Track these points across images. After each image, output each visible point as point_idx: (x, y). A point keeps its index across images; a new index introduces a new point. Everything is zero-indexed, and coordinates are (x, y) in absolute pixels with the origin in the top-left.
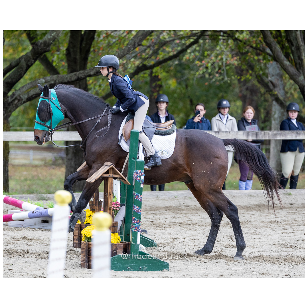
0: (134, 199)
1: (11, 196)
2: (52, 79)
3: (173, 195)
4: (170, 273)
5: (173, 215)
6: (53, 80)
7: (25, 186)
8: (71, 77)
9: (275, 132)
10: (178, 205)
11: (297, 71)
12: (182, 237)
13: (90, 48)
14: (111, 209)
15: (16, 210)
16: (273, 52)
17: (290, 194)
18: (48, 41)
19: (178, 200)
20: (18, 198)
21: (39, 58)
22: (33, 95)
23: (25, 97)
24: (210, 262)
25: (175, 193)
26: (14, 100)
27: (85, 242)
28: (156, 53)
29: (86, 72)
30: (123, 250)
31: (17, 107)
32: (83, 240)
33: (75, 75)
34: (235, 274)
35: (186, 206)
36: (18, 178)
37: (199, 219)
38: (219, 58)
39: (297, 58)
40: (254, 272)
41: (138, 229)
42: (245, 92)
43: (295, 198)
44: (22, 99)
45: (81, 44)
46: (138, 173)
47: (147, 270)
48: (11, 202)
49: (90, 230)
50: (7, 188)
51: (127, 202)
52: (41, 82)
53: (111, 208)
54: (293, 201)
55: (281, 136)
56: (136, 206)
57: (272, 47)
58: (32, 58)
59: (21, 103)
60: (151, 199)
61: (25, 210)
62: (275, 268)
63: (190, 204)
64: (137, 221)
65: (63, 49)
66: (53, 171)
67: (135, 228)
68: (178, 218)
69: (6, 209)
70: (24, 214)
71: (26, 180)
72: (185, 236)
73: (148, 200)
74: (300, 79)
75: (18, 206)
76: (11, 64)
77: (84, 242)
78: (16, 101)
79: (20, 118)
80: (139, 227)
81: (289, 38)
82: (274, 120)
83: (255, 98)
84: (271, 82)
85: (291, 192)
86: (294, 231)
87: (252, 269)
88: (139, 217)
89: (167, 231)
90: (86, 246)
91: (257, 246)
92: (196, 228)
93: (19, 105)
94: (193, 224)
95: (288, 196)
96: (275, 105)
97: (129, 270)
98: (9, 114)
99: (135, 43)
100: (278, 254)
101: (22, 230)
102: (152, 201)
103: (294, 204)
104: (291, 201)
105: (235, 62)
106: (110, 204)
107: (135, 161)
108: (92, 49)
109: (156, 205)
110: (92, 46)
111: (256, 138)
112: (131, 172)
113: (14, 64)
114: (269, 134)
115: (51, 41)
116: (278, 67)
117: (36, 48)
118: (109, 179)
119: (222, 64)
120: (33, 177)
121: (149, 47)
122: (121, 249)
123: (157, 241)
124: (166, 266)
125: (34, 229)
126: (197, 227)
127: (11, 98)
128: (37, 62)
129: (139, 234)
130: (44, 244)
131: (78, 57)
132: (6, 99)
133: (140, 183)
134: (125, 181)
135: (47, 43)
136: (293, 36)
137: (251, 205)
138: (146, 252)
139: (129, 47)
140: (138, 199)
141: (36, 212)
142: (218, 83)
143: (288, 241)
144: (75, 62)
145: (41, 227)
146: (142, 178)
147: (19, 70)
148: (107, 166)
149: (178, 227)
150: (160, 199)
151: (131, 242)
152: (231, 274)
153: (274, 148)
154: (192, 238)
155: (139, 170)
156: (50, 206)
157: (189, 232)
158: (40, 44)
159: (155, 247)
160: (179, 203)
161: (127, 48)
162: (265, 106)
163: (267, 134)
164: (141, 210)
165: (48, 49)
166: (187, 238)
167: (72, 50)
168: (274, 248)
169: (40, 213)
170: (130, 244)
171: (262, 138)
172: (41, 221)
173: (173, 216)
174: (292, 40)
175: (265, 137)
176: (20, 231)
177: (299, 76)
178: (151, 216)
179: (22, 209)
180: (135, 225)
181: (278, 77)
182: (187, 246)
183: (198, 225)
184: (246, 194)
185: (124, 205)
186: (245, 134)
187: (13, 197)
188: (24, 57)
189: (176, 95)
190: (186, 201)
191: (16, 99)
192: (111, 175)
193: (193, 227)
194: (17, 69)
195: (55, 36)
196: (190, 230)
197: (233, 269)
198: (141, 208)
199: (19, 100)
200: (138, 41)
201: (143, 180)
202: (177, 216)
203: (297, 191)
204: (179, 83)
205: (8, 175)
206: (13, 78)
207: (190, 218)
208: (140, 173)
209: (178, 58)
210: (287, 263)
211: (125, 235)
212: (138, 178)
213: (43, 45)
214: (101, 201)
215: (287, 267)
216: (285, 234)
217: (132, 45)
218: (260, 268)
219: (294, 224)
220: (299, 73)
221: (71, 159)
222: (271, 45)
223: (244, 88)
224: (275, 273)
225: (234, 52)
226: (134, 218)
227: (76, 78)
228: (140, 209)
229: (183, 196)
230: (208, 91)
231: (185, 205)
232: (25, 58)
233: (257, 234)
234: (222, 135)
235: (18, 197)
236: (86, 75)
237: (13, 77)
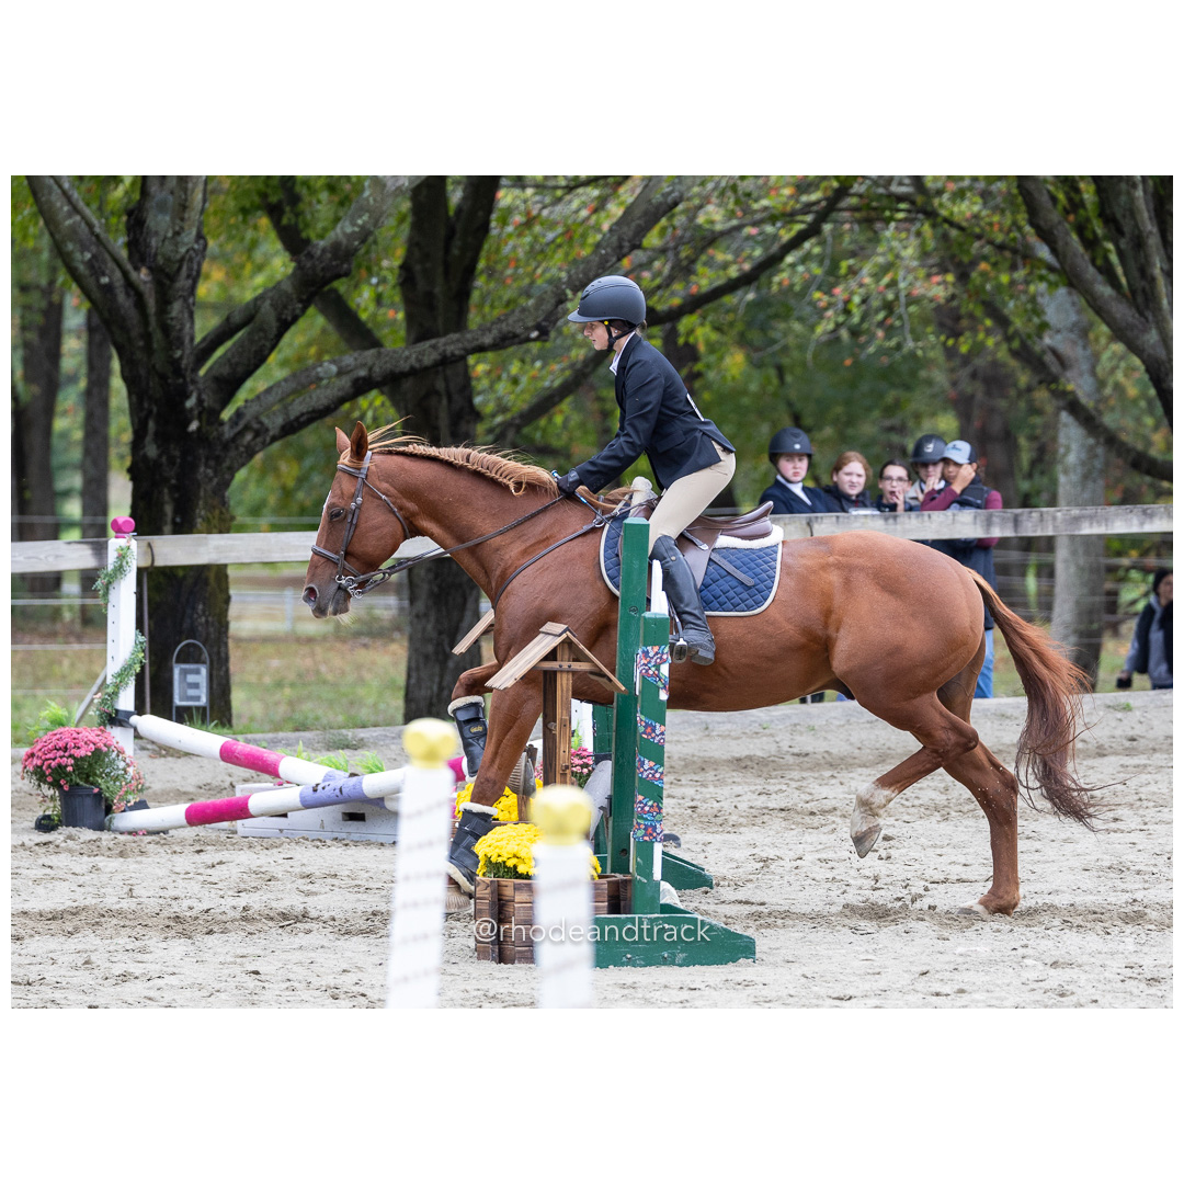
0: (638, 738)
1: (240, 737)
2: (359, 361)
3: (755, 722)
4: (759, 968)
5: (759, 784)
6: (363, 365)
7: (277, 704)
8: (422, 353)
9: (1075, 512)
10: (773, 753)
11: (1137, 315)
12: (792, 855)
13: (475, 260)
14: (568, 771)
15: (260, 782)
16: (1061, 257)
17: (1127, 708)
18: (344, 241)
19: (772, 735)
20: (265, 744)
21: (317, 298)
22: (302, 414)
23: (275, 422)
24: (885, 930)
25: (761, 714)
26: (241, 434)
27: (487, 880)
28: (684, 270)
29: (469, 336)
30: (609, 901)
31: (251, 454)
32: (481, 874)
33: (434, 347)
34: (966, 966)
35: (798, 755)
36: (253, 679)
37: (841, 796)
38: (886, 280)
39: (1136, 274)
40: (1025, 960)
41: (655, 834)
42: (968, 387)
43: (1142, 720)
44: (267, 430)
45: (447, 250)
46: (651, 654)
47: (686, 963)
48: (242, 757)
49: (502, 839)
50: (227, 713)
51: (616, 750)
52: (326, 372)
53: (567, 767)
54: (1138, 731)
55: (1095, 524)
56: (646, 761)
57: (1055, 242)
58: (294, 296)
59: (265, 440)
60: (687, 736)
61: (288, 782)
62: (1091, 944)
63: (809, 749)
64: (652, 806)
65: (391, 263)
66: (363, 655)
67: (646, 829)
68: (776, 793)
69: (229, 780)
70: (288, 796)
71: (279, 685)
72: (799, 850)
73: (675, 738)
74: (1148, 341)
75: (270, 770)
76: (228, 319)
77: (484, 879)
78: (249, 437)
79: (252, 487)
80: (658, 826)
81: (1108, 212)
82: (1066, 472)
83: (1002, 404)
84: (1054, 352)
85: (1131, 702)
86: (1146, 824)
87: (1021, 951)
88: (657, 795)
89: (742, 837)
90: (492, 893)
91: (1033, 877)
92: (834, 826)
93: (257, 449)
94: (824, 812)
95: (1119, 715)
96: (1066, 425)
97: (631, 963)
98: (227, 476)
99: (620, 240)
100: (1100, 898)
101: (283, 847)
102: (691, 741)
103: (1142, 740)
104: (1133, 728)
105: (938, 289)
106: (564, 756)
107: (639, 619)
108: (482, 264)
109: (702, 754)
110: (483, 254)
111: (1016, 531)
112: (626, 652)
113: (237, 318)
114: (1054, 518)
115: (356, 243)
116: (1074, 304)
117: (309, 265)
118: (559, 675)
119: (897, 297)
120: (300, 676)
121: (663, 251)
122: (601, 899)
123: (712, 869)
124: (746, 947)
125: (321, 841)
126: (838, 820)
127: (232, 427)
128: (312, 310)
129: (658, 848)
130: (356, 889)
131: (438, 290)
132: (217, 430)
133: (659, 688)
134: (610, 680)
135: (343, 248)
136: (1122, 203)
137: (1003, 744)
138: (681, 906)
139: (602, 255)
140: (654, 738)
141: (323, 788)
142: (885, 360)
143: (1130, 856)
144: (431, 307)
145: (340, 836)
146: (665, 670)
147: (256, 338)
148: (551, 637)
149: (777, 823)
150: (715, 733)
151: (633, 876)
152: (953, 966)
153: (1066, 561)
154: (823, 856)
155: (654, 645)
156: (368, 768)
157: (812, 837)
158: (319, 252)
159: (708, 889)
160: (775, 745)
161: (597, 259)
162: (1033, 427)
163: (1050, 518)
164: (662, 773)
165: (345, 266)
166: (808, 857)
167: (418, 268)
168: (1087, 881)
169: (337, 791)
170: (630, 881)
171: (1035, 531)
172: (340, 816)
173: (760, 788)
174: (1119, 216)
175: (1042, 529)
176: (275, 850)
177: (1145, 330)
178: (690, 792)
179: (279, 780)
180: (646, 819)
181: (1073, 336)
182: (809, 881)
183: (838, 813)
184: (988, 710)
185: (607, 757)
186: (978, 521)
187: (248, 741)
188: (270, 294)
189: (745, 401)
190: (798, 738)
191: (247, 428)
192: (565, 665)
193: (823, 822)
194: (249, 334)
195: (368, 226)
196: (815, 831)
197: (960, 950)
198: (662, 765)
199: (257, 434)
200: (631, 233)
201: (667, 675)
202: (772, 788)
203: (1148, 696)
204: (758, 365)
205: (227, 671)
206: (237, 364)
207: (813, 792)
208: (657, 653)
209: (755, 284)
210: (1129, 926)
211: (612, 854)
212: (651, 672)
213: (329, 255)
214: (531, 745)
215: (1130, 940)
216: (1119, 835)
217: (614, 250)
218: (1045, 944)
219: (1145, 803)
220: (1142, 319)
221: (426, 615)
222: (1052, 233)
223: (964, 373)
224: (1093, 960)
225: (931, 261)
226: (640, 798)
227: (438, 357)
228: (660, 770)
229: (788, 724)
230: (853, 385)
231: (796, 750)
232: (272, 299)
233: (1028, 838)
234: (907, 526)
235: (264, 740)
236: (469, 346)
237: (236, 360)
